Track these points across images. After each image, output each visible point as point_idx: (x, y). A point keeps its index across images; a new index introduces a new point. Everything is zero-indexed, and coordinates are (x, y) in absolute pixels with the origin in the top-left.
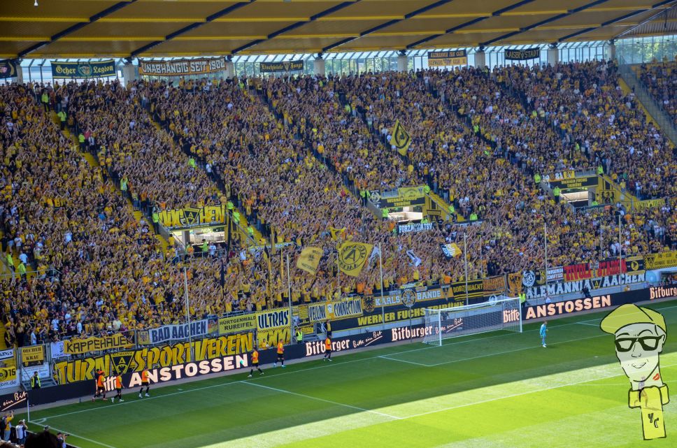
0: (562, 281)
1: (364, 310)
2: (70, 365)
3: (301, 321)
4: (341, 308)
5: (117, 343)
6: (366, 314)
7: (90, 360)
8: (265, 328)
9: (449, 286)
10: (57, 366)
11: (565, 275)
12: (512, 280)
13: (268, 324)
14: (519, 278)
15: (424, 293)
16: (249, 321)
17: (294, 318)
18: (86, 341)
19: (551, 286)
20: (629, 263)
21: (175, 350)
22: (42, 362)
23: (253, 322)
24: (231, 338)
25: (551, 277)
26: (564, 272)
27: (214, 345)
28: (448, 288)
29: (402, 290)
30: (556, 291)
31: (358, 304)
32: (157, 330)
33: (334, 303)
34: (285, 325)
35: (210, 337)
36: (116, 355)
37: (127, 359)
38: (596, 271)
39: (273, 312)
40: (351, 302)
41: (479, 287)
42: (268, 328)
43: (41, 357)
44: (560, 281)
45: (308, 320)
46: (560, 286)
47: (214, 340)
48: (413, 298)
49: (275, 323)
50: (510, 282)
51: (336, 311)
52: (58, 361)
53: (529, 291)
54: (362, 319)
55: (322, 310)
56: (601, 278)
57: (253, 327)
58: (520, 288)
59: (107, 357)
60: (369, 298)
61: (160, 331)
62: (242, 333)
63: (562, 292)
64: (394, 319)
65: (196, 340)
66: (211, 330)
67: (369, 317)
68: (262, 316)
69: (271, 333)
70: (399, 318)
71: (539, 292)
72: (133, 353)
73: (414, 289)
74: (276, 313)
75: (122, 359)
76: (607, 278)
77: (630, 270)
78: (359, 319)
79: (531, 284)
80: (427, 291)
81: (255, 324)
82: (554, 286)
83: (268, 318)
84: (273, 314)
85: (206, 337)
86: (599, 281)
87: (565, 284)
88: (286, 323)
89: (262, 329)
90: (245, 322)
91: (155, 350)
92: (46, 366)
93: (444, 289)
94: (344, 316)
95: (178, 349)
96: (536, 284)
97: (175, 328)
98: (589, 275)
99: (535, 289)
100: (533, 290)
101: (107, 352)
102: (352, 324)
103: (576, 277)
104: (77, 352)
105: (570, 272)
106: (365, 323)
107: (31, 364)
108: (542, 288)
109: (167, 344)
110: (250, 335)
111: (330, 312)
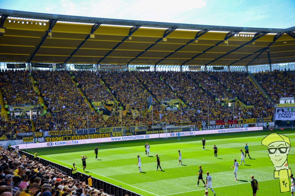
2: (50, 139)
3: (127, 131)
4: (140, 128)
5: (66, 133)
6: (148, 130)
7: (57, 138)
8: (115, 132)
10: (46, 139)
13: (116, 131)
14: (201, 123)
15: (168, 126)
16: (109, 130)
17: (124, 130)
18: (56, 132)
20: (238, 121)
21: (85, 137)
22: (41, 137)
23: (111, 130)
24: (103, 134)
25: (211, 124)
26: (216, 122)
29: (161, 124)
30: (213, 128)
31: (146, 127)
32: (79, 130)
33: (138, 126)
35: (96, 133)
36: (65, 137)
37: (69, 138)
38: (227, 123)
39: (117, 128)
40: (144, 126)
41: (187, 125)
43: (41, 135)
44: (214, 125)
45: (129, 131)
46: (214, 126)
47: (98, 135)
49: (118, 131)
52: (46, 137)
53: (204, 127)
54: (147, 132)
55: (134, 128)
56: (228, 125)
57: (111, 132)
58: (201, 126)
59: (62, 137)
60: (150, 126)
61: (80, 130)
62: (107, 133)
63: (215, 128)
65: (91, 134)
66: (97, 132)
67: (150, 132)
68: (114, 128)
69: (116, 134)
70: (160, 132)
71: (207, 128)
72: (71, 136)
73: (165, 124)
75: (67, 138)
76: (230, 125)
77: (238, 123)
79: (205, 125)
81: (112, 131)
82: (212, 126)
83: (116, 129)
85: (95, 133)
86: (227, 126)
87: (216, 126)
88: (122, 131)
91: (78, 136)
92: (43, 138)
93: (175, 125)
94: (141, 130)
95: (86, 137)
96: (206, 125)
97: (85, 130)
98: (224, 124)
99: (206, 127)
100: (205, 127)
101: (62, 135)
102: (144, 133)
103: (220, 124)
104: (53, 135)
105: (218, 122)
106: (148, 133)
107: (38, 137)
108: (208, 127)
109: (82, 134)
110: (109, 134)
111: (137, 129)
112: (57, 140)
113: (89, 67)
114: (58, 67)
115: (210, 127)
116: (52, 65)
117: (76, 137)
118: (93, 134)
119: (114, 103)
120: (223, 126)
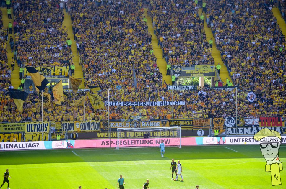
0: (257, 126)
1: (101, 129)
3: (56, 130)
4: (85, 126)
6: (103, 131)
8: (31, 132)
9: (167, 121)
11: (260, 123)
12: (216, 122)
13: (33, 129)
14: (222, 121)
15: (147, 123)
16: (20, 127)
17: (52, 128)
19: (247, 128)
23: (23, 127)
24: (7, 135)
25: (249, 123)
26: (260, 121)
28: (165, 122)
29: (131, 120)
31: (98, 124)
33: (80, 123)
34: (44, 132)
39: (37, 123)
40: (93, 123)
41: (189, 123)
42: (32, 132)
44: (255, 126)
45: (61, 130)
46: (255, 129)
48: (138, 125)
49: (38, 129)
50: (214, 123)
51: (82, 127)
54: (101, 134)
55: (72, 126)
57: (23, 130)
60: (106, 122)
62: (14, 133)
64: (124, 136)
67: (105, 133)
68: (30, 125)
69: (35, 135)
70: (128, 136)
71: (237, 131)
73: (140, 120)
74: (39, 124)
78: (98, 134)
79: (232, 126)
80: (150, 122)
81: (25, 129)
82: (249, 128)
83: (33, 127)
84: (37, 124)
87: (260, 128)
88: (46, 130)
89: (29, 132)
90: (18, 127)
93: (163, 122)
94: (87, 130)
96: (235, 126)
98: (281, 125)
99: (235, 129)
100: (232, 130)
102: (93, 136)
103: (269, 125)
106: (102, 136)
108: (240, 129)
110: (20, 135)
111: (77, 127)
115: (243, 131)
119: (68, 70)
120: (278, 128)
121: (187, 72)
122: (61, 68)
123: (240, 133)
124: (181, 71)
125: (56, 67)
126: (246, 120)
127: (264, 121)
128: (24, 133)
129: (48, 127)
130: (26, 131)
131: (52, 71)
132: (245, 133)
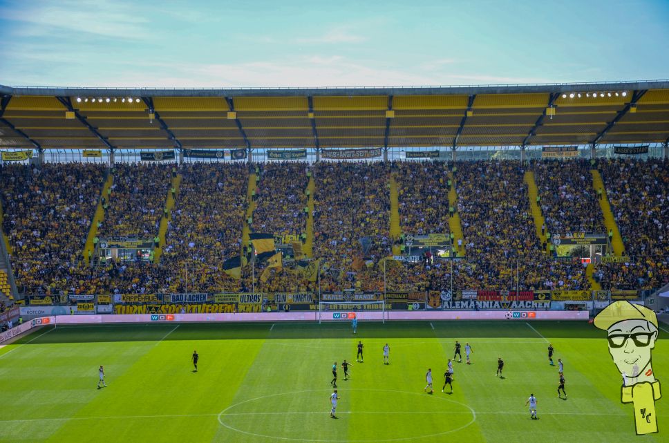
0: (475, 300)
1: (314, 301)
2: (124, 307)
3: (269, 301)
4: (298, 297)
5: (151, 299)
6: (315, 303)
7: (135, 306)
8: (244, 303)
9: (381, 293)
10: (116, 307)
11: (478, 296)
12: (432, 295)
13: (246, 300)
14: (438, 294)
15: (361, 296)
16: (234, 297)
17: (265, 299)
19: (464, 302)
20: (537, 295)
22: (108, 304)
23: (236, 298)
24: (221, 305)
25: (466, 297)
26: (478, 294)
27: (210, 308)
28: (379, 295)
29: (344, 292)
30: (469, 306)
31: (311, 296)
32: (176, 295)
33: (293, 294)
34: (257, 303)
35: (207, 303)
36: (150, 306)
37: (156, 308)
38: (506, 297)
39: (250, 295)
40: (305, 295)
41: (404, 297)
42: (246, 303)
43: (108, 301)
44: (473, 300)
45: (274, 301)
46: (472, 303)
47: (210, 305)
48: (351, 297)
49: (251, 300)
50: (430, 296)
51: (294, 299)
52: (117, 304)
53: (446, 303)
54: (313, 306)
55: (284, 298)
56: (509, 302)
58: (438, 301)
59: (145, 306)
60: (318, 294)
62: (228, 304)
63: (474, 307)
64: (337, 308)
65: (198, 304)
66: (209, 300)
68: (243, 296)
69: (248, 306)
70: (340, 308)
71: (454, 305)
72: (160, 306)
73: (353, 292)
74: (252, 295)
75: (153, 309)
76: (514, 302)
77: (538, 299)
78: (310, 306)
79: (449, 299)
80: (363, 294)
81: (238, 300)
82: (467, 302)
83: (247, 297)
85: (205, 303)
86: (507, 304)
87: (477, 302)
88: (259, 301)
89: (242, 303)
90: (232, 297)
91: (173, 306)
92: (111, 306)
93: (376, 295)
94: (300, 302)
96: (452, 300)
97: (186, 296)
98: (500, 299)
99: (451, 303)
100: (449, 304)
101: (145, 303)
102: (305, 308)
103: (487, 299)
104: (128, 301)
105: (483, 294)
106: (315, 309)
107: (102, 304)
108: (456, 303)
109: (181, 303)
110: (234, 305)
111: (290, 298)
112: (135, 311)
113: (298, 155)
114: (234, 157)
115: (460, 305)
116: (223, 152)
117: (170, 308)
118: (201, 304)
120: (497, 303)
121: (420, 241)
122: (292, 236)
123: (456, 307)
124: (413, 240)
125: (287, 236)
126: (464, 293)
127: (482, 295)
128: (237, 303)
129: (261, 298)
130: (240, 302)
131: (283, 239)
132: (462, 307)
